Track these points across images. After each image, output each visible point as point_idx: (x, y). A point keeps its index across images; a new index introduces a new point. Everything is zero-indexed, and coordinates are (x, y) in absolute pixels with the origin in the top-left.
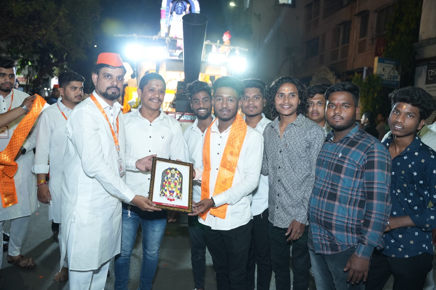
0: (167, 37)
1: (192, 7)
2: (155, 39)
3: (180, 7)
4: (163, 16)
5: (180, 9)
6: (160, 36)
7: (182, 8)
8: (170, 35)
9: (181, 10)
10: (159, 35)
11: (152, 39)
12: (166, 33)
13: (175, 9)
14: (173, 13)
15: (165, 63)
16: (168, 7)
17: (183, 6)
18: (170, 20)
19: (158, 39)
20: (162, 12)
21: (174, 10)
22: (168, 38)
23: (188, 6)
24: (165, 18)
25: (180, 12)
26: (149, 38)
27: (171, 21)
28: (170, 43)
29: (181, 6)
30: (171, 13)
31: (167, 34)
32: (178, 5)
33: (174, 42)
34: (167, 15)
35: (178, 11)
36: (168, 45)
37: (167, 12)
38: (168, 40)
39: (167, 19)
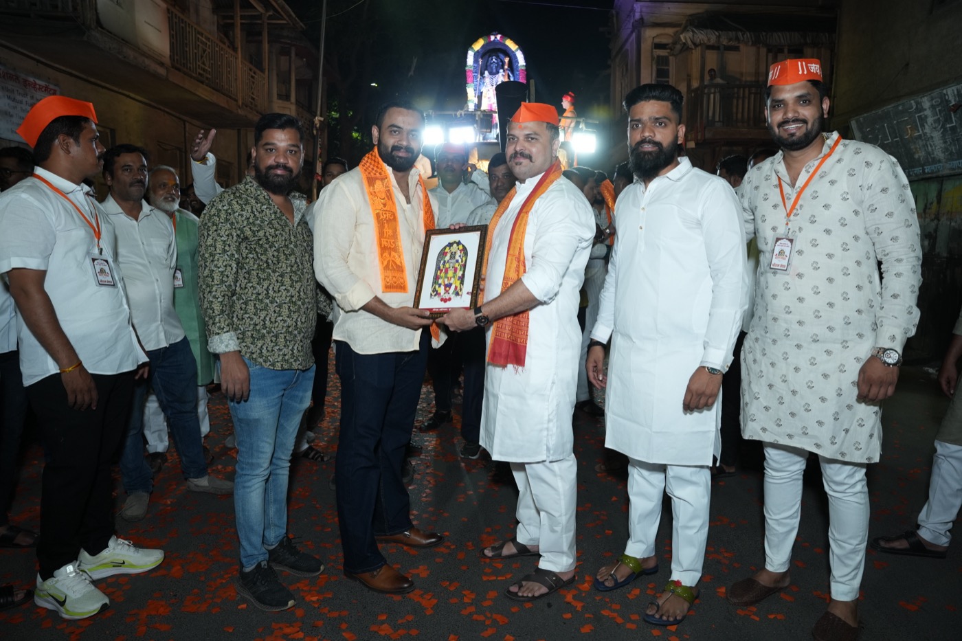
0: (477, 110)
1: (514, 61)
2: (461, 114)
3: (494, 62)
4: (469, 80)
5: (494, 66)
6: (468, 111)
7: (497, 63)
8: (482, 108)
9: (496, 67)
10: (466, 109)
11: (456, 115)
12: (475, 105)
13: (486, 66)
14: (484, 73)
15: (476, 149)
16: (476, 65)
17: (499, 60)
18: (480, 84)
19: (465, 115)
20: (468, 74)
21: (486, 69)
22: (479, 113)
23: (507, 60)
24: (473, 82)
25: (494, 71)
26: (451, 115)
27: (482, 85)
28: (482, 120)
29: (496, 61)
30: (482, 74)
31: (478, 106)
32: (492, 59)
33: (489, 118)
34: (476, 77)
35: (492, 69)
36: (479, 122)
37: (476, 73)
38: (479, 116)
39: (475, 83)
